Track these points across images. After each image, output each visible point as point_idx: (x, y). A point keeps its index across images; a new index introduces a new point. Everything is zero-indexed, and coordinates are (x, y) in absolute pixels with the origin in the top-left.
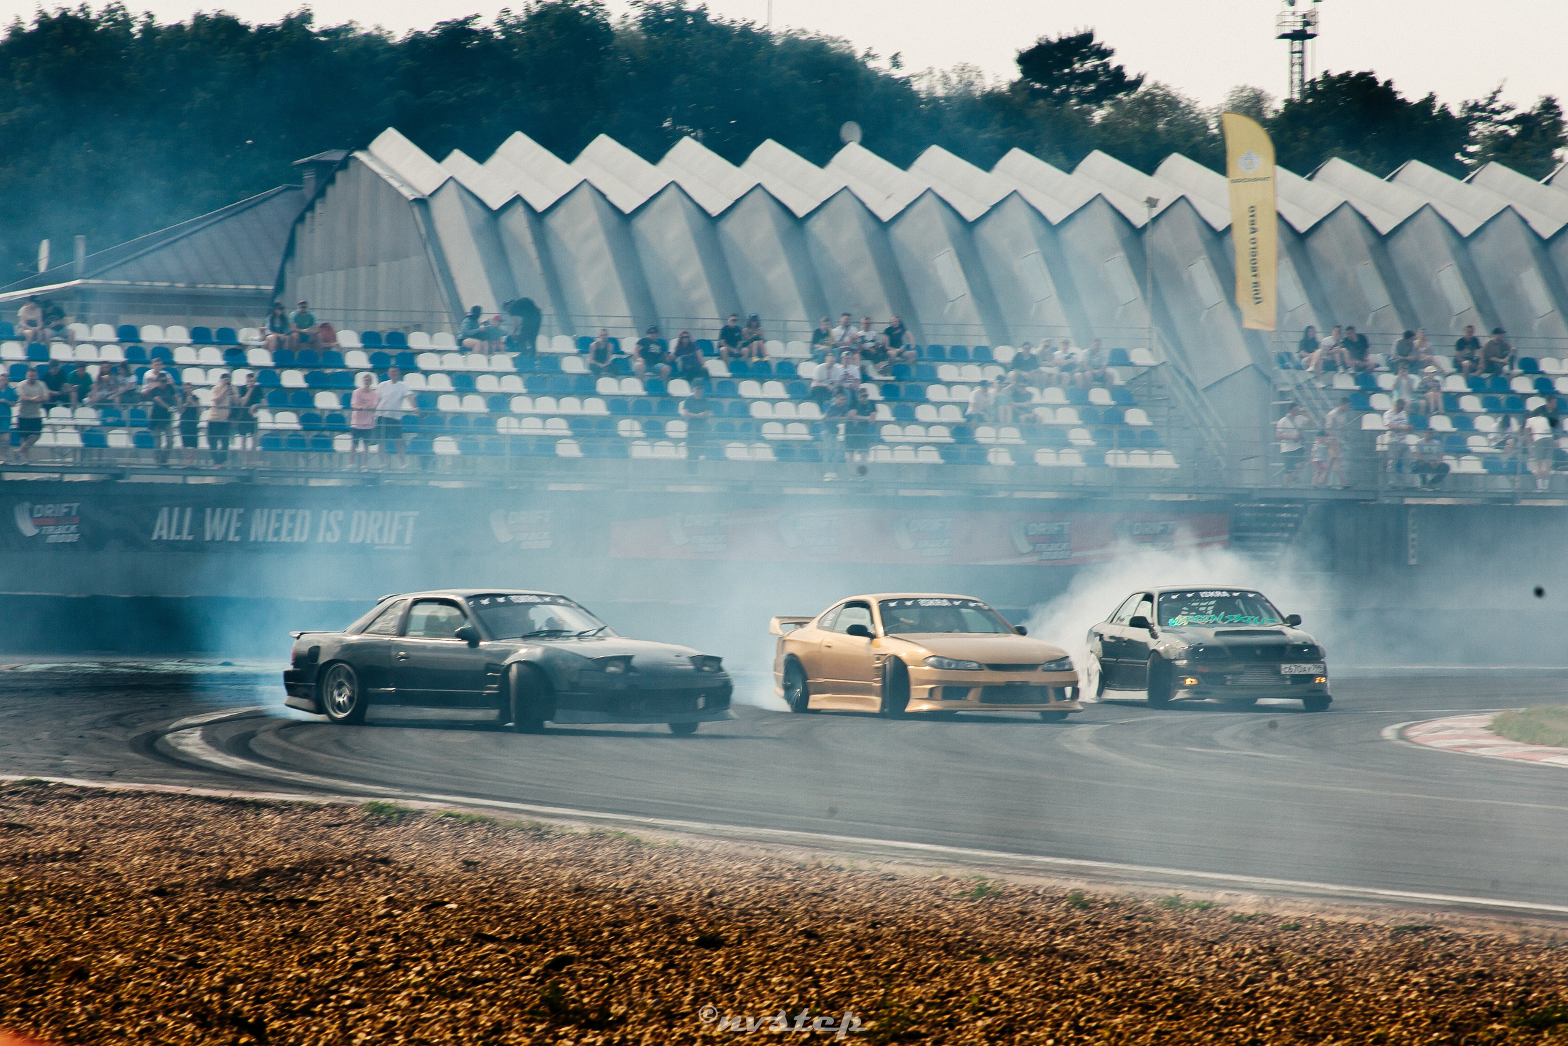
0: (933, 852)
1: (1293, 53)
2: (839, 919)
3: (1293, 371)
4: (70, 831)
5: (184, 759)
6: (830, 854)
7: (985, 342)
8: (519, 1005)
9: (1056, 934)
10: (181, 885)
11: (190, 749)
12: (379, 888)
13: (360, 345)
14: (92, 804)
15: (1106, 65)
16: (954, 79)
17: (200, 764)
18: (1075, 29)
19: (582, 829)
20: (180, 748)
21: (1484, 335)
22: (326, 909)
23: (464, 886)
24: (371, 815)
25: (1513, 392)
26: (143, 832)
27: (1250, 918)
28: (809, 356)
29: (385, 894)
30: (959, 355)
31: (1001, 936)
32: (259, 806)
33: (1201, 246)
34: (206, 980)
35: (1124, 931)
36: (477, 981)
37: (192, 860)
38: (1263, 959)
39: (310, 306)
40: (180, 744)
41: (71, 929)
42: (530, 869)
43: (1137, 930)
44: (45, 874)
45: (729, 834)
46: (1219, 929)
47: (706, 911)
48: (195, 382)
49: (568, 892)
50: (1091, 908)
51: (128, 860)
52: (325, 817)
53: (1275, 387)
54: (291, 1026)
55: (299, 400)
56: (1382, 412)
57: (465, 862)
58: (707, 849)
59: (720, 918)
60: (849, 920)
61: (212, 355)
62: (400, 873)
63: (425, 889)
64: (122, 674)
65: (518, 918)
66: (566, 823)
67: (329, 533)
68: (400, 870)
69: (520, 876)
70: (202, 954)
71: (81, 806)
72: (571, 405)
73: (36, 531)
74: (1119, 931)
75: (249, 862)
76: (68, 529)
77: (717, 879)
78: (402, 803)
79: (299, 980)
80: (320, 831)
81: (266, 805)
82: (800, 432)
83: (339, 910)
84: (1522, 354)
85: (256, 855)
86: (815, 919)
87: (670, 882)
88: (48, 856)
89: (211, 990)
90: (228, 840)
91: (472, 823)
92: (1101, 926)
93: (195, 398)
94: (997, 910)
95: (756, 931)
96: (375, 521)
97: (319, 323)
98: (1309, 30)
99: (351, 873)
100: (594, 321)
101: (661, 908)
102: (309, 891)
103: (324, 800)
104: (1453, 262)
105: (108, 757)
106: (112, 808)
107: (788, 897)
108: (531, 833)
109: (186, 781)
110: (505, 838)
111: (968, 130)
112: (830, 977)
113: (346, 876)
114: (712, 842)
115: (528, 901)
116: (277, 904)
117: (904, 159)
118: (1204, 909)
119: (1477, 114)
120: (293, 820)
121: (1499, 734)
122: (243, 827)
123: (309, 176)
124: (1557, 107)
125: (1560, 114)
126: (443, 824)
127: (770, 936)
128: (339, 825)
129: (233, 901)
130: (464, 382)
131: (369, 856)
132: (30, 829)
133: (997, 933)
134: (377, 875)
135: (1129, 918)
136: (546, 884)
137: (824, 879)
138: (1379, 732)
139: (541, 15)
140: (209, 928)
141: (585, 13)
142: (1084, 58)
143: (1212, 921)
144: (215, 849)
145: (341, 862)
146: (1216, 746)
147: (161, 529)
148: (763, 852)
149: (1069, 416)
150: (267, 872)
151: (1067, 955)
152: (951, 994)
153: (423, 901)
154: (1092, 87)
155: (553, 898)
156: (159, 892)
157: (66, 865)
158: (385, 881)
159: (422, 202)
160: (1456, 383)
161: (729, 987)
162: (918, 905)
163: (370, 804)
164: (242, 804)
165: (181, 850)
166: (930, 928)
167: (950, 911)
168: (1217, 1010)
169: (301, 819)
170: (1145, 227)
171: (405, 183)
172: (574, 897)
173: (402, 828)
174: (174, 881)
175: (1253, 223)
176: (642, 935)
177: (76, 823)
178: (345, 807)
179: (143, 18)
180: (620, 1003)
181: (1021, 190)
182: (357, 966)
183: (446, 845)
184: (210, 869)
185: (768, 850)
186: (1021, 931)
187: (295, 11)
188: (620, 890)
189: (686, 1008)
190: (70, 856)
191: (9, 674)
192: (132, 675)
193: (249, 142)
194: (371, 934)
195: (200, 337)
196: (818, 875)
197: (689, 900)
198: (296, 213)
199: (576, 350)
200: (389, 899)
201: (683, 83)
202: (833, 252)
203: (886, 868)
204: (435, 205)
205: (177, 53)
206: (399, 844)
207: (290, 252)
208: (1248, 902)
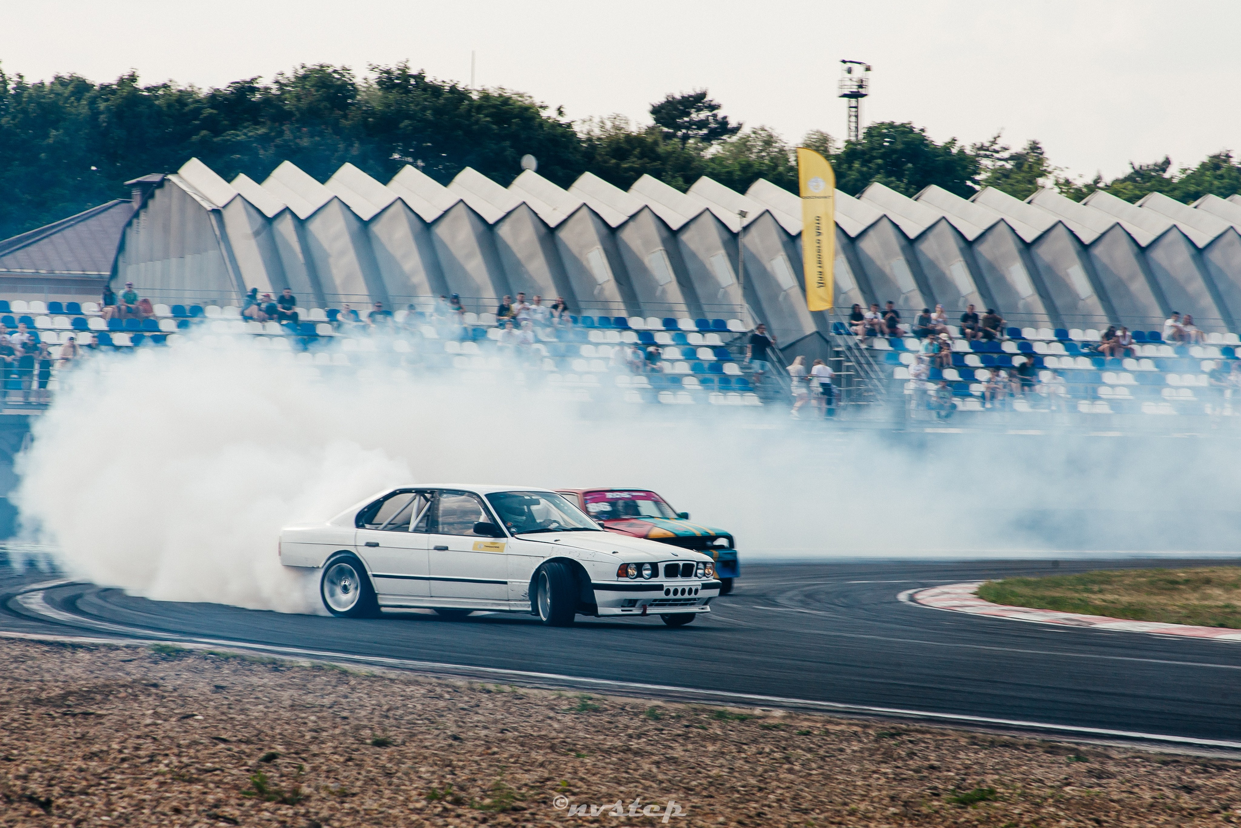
1: (851, 107)
2: (478, 727)
3: (845, 336)
5: (27, 613)
6: (485, 681)
7: (623, 314)
8: (236, 787)
9: (632, 738)
10: (7, 703)
11: (34, 607)
12: (149, 704)
13: (171, 315)
15: (715, 116)
16: (609, 125)
17: (38, 617)
18: (694, 89)
19: (305, 663)
20: (26, 605)
21: (981, 310)
22: (109, 720)
23: (211, 703)
24: (156, 653)
25: (1004, 352)
27: (775, 727)
28: (496, 324)
29: (153, 709)
30: (604, 323)
31: (593, 739)
32: (75, 647)
33: (779, 246)
34: (13, 770)
35: (682, 736)
36: (207, 771)
37: (18, 685)
38: (777, 755)
39: (135, 285)
40: (26, 603)
42: (261, 691)
43: (691, 735)
45: (410, 667)
46: (751, 735)
47: (383, 721)
48: (49, 342)
49: (286, 708)
50: (661, 719)
52: (122, 655)
53: (831, 347)
54: (69, 803)
56: (907, 366)
57: (216, 687)
58: (394, 677)
59: (392, 726)
60: (486, 728)
61: (64, 321)
62: (166, 694)
63: (182, 706)
65: (246, 725)
66: (296, 659)
68: (167, 692)
69: (253, 696)
70: (15, 752)
74: (678, 735)
75: (59, 687)
77: (395, 699)
78: (179, 645)
79: (81, 770)
80: (118, 665)
81: (80, 646)
83: (118, 721)
84: (1011, 325)
85: (65, 681)
86: (461, 727)
87: (360, 700)
89: (18, 777)
90: (48, 671)
91: (228, 659)
92: (665, 732)
93: (49, 354)
94: (592, 721)
95: (415, 735)
97: (140, 299)
98: (862, 91)
99: (131, 694)
100: (343, 299)
101: (351, 719)
102: (99, 707)
103: (122, 643)
104: (961, 259)
107: (444, 711)
108: (270, 666)
109: (25, 629)
110: (250, 670)
111: (613, 161)
112: (463, 768)
113: (127, 696)
114: (398, 672)
115: (255, 714)
116: (74, 715)
117: (566, 182)
118: (743, 720)
119: (982, 152)
120: (99, 657)
121: (981, 598)
122: (61, 662)
123: (136, 193)
124: (1040, 148)
125: (1042, 154)
126: (207, 659)
127: (426, 739)
128: (132, 660)
129: (42, 714)
131: (147, 682)
133: (590, 737)
134: (149, 695)
135: (687, 726)
136: (271, 702)
137: (472, 698)
138: (895, 595)
139: (305, 77)
140: (23, 733)
141: (336, 76)
142: (699, 110)
143: (748, 729)
144: (37, 677)
145: (125, 686)
146: (776, 605)
148: (434, 680)
149: (683, 368)
150: (70, 693)
151: (636, 753)
152: (548, 779)
153: (179, 714)
154: (705, 131)
155: (274, 712)
158: (154, 699)
159: (217, 212)
160: (962, 346)
161: (389, 775)
162: (537, 717)
163: (155, 645)
164: (63, 645)
165: (12, 678)
166: (542, 733)
167: (559, 721)
168: (738, 792)
169: (105, 656)
170: (740, 232)
171: (203, 197)
172: (290, 711)
173: (176, 662)
175: (818, 228)
176: (333, 737)
178: (137, 647)
179: (16, 79)
180: (309, 786)
181: (650, 206)
182: (123, 760)
183: (208, 675)
184: (30, 691)
185: (437, 678)
186: (607, 735)
187: (126, 73)
188: (324, 706)
189: (355, 790)
193: (93, 168)
194: (138, 737)
195: (55, 309)
196: (468, 695)
197: (372, 713)
198: (127, 220)
199: (326, 319)
200: (155, 713)
201: (407, 126)
202: (515, 248)
203: (521, 691)
204: (226, 214)
205: (39, 104)
206: (172, 673)
207: (121, 247)
208: (776, 716)
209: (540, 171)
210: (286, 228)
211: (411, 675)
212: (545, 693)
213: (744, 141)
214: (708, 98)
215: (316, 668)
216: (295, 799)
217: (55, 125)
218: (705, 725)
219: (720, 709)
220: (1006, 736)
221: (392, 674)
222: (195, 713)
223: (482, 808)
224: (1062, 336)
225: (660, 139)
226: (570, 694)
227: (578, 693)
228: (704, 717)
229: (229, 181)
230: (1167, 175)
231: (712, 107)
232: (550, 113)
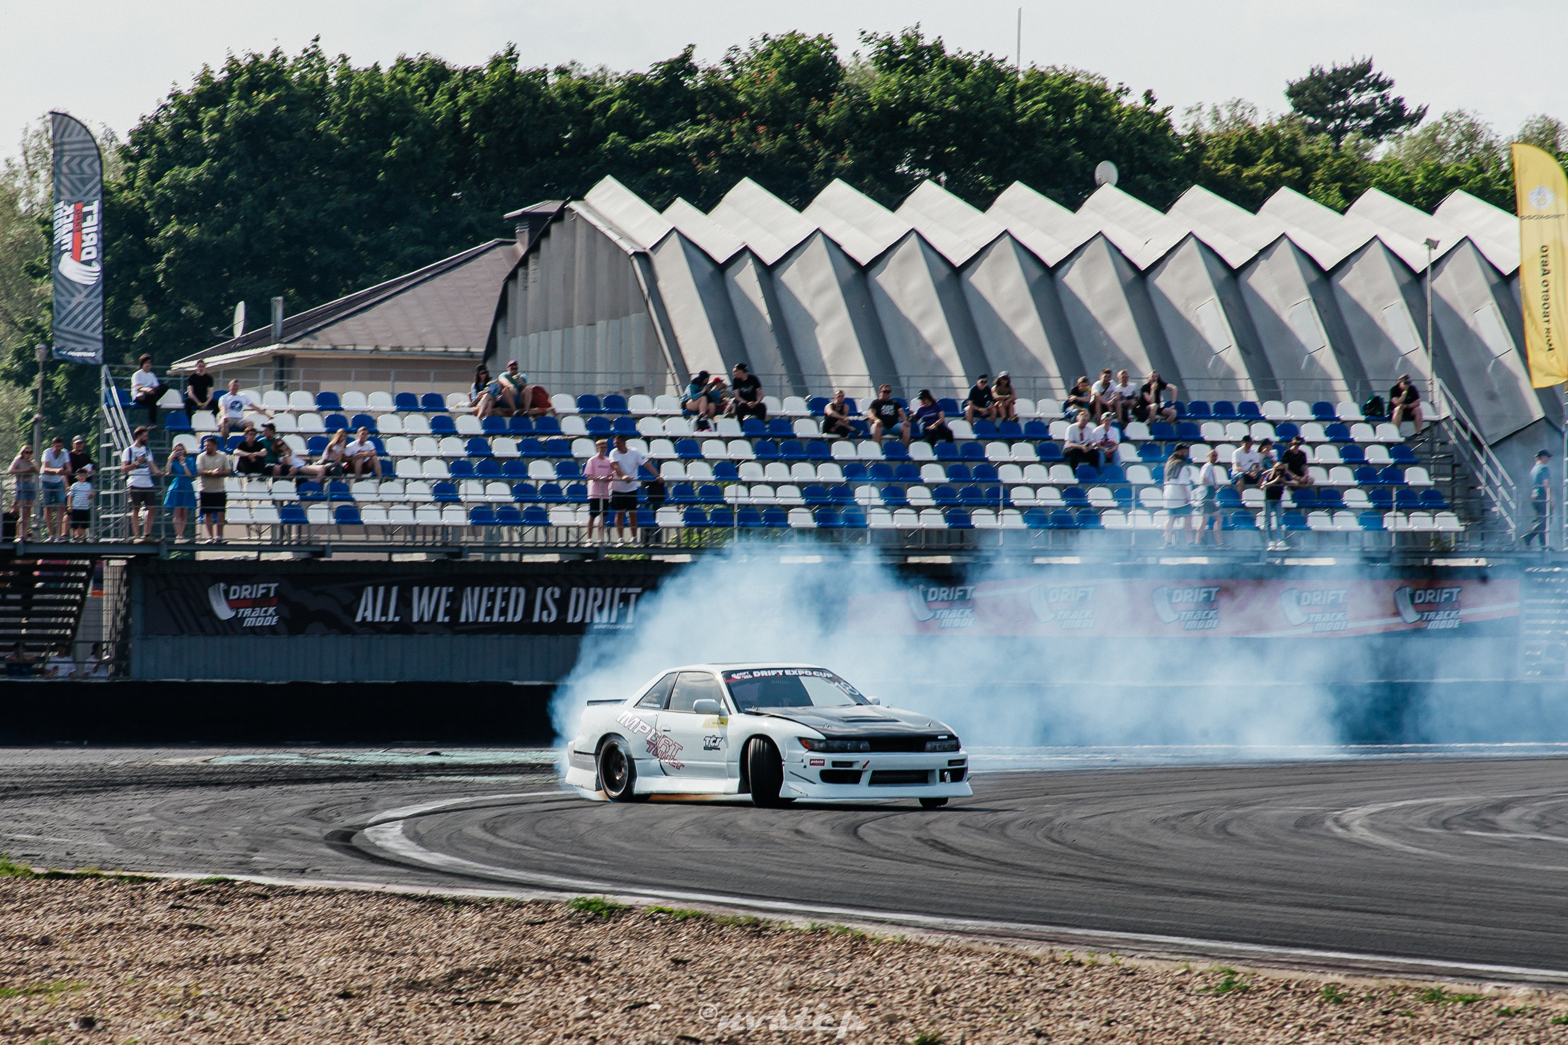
0: (1180, 945)
2: (1071, 1016)
4: (255, 933)
5: (382, 855)
6: (1069, 948)
7: (1252, 397)
9: (1306, 1031)
10: (369, 987)
11: (391, 845)
12: (579, 988)
13: (577, 410)
14: (280, 903)
15: (1384, 98)
16: (1225, 116)
17: (398, 860)
18: (1351, 60)
19: (803, 924)
20: (378, 843)
22: (521, 1011)
23: (670, 985)
24: (578, 911)
26: (333, 932)
27: (1518, 1012)
28: (1061, 416)
29: (585, 994)
30: (1224, 412)
31: (1245, 1032)
32: (458, 903)
33: (1487, 291)
35: (1379, 1027)
37: (382, 961)
39: (523, 367)
40: (378, 839)
41: (249, 1035)
42: (742, 967)
43: (1393, 1026)
44: (225, 977)
45: (961, 928)
46: (1483, 1024)
47: (929, 1010)
48: (399, 452)
49: (782, 991)
50: (1346, 1002)
51: (314, 961)
52: (528, 915)
55: (513, 470)
57: (674, 960)
58: (937, 944)
59: (943, 1017)
60: (1083, 1018)
61: (419, 422)
62: (602, 973)
63: (628, 990)
64: (323, 766)
66: (786, 918)
67: (545, 613)
68: (602, 969)
69: (731, 974)
71: (269, 905)
72: (804, 471)
73: (232, 614)
74: (1373, 1026)
75: (441, 962)
76: (266, 612)
77: (943, 976)
78: (610, 899)
80: (523, 929)
81: (466, 902)
82: (1051, 498)
83: (535, 1012)
85: (451, 955)
86: (1047, 1017)
87: (892, 979)
88: (229, 958)
90: (423, 939)
91: (685, 919)
92: (1354, 1021)
94: (1242, 1006)
96: (595, 598)
97: (532, 387)
99: (551, 973)
100: (834, 382)
101: (880, 1007)
102: (505, 993)
103: (527, 896)
105: (301, 853)
106: (302, 907)
107: (1018, 993)
108: (749, 929)
109: (383, 878)
110: (720, 935)
111: (1231, 167)
113: (545, 976)
114: (942, 937)
115: (738, 1001)
116: (470, 1006)
117: (1163, 201)
118: (1468, 1003)
120: (495, 918)
122: (440, 926)
123: (522, 230)
126: (654, 920)
128: (544, 922)
129: (422, 1003)
130: (688, 449)
131: (570, 955)
132: (212, 930)
133: (1241, 1030)
134: (578, 974)
135: (1386, 1013)
136: (759, 983)
137: (1058, 974)
140: (396, 1032)
142: (1360, 89)
143: (1477, 1015)
144: (409, 949)
145: (540, 961)
146: (1496, 829)
147: (365, 610)
148: (997, 947)
149: (1343, 476)
150: (460, 972)
153: (625, 1001)
154: (1370, 121)
155: (765, 998)
156: (345, 995)
157: (248, 968)
158: (586, 981)
159: (644, 257)
162: (1159, 1001)
163: (578, 900)
164: (441, 901)
165: (372, 951)
166: (1169, 1026)
167: (1192, 1007)
169: (503, 917)
170: (1425, 271)
171: (623, 235)
172: (788, 996)
173: (610, 925)
174: (361, 983)
175: (1545, 264)
177: (261, 923)
178: (550, 903)
179: (340, 63)
181: (1290, 234)
183: (657, 943)
184: (399, 970)
185: (1002, 945)
186: (1268, 1028)
187: (502, 51)
188: (838, 988)
190: (252, 958)
191: (202, 767)
192: (332, 767)
194: (568, 1037)
195: (405, 403)
196: (1051, 970)
197: (911, 998)
198: (510, 269)
199: (809, 413)
200: (589, 1000)
201: (919, 121)
202: (1088, 303)
203: (1128, 963)
204: (658, 259)
205: (374, 100)
206: (606, 942)
207: (502, 310)
208: (1519, 995)
209: (1123, 184)
210: (747, 279)
211: (963, 941)
212: (1165, 966)
213: (1432, 135)
214: (1375, 71)
217: (399, 129)
218: (1411, 1010)
219: (1434, 986)
221: (933, 940)
222: (650, 1000)
225: (1300, 133)
226: (1202, 966)
227: (1216, 965)
228: (1407, 997)
229: (661, 209)
231: (1381, 85)
232: (1133, 100)
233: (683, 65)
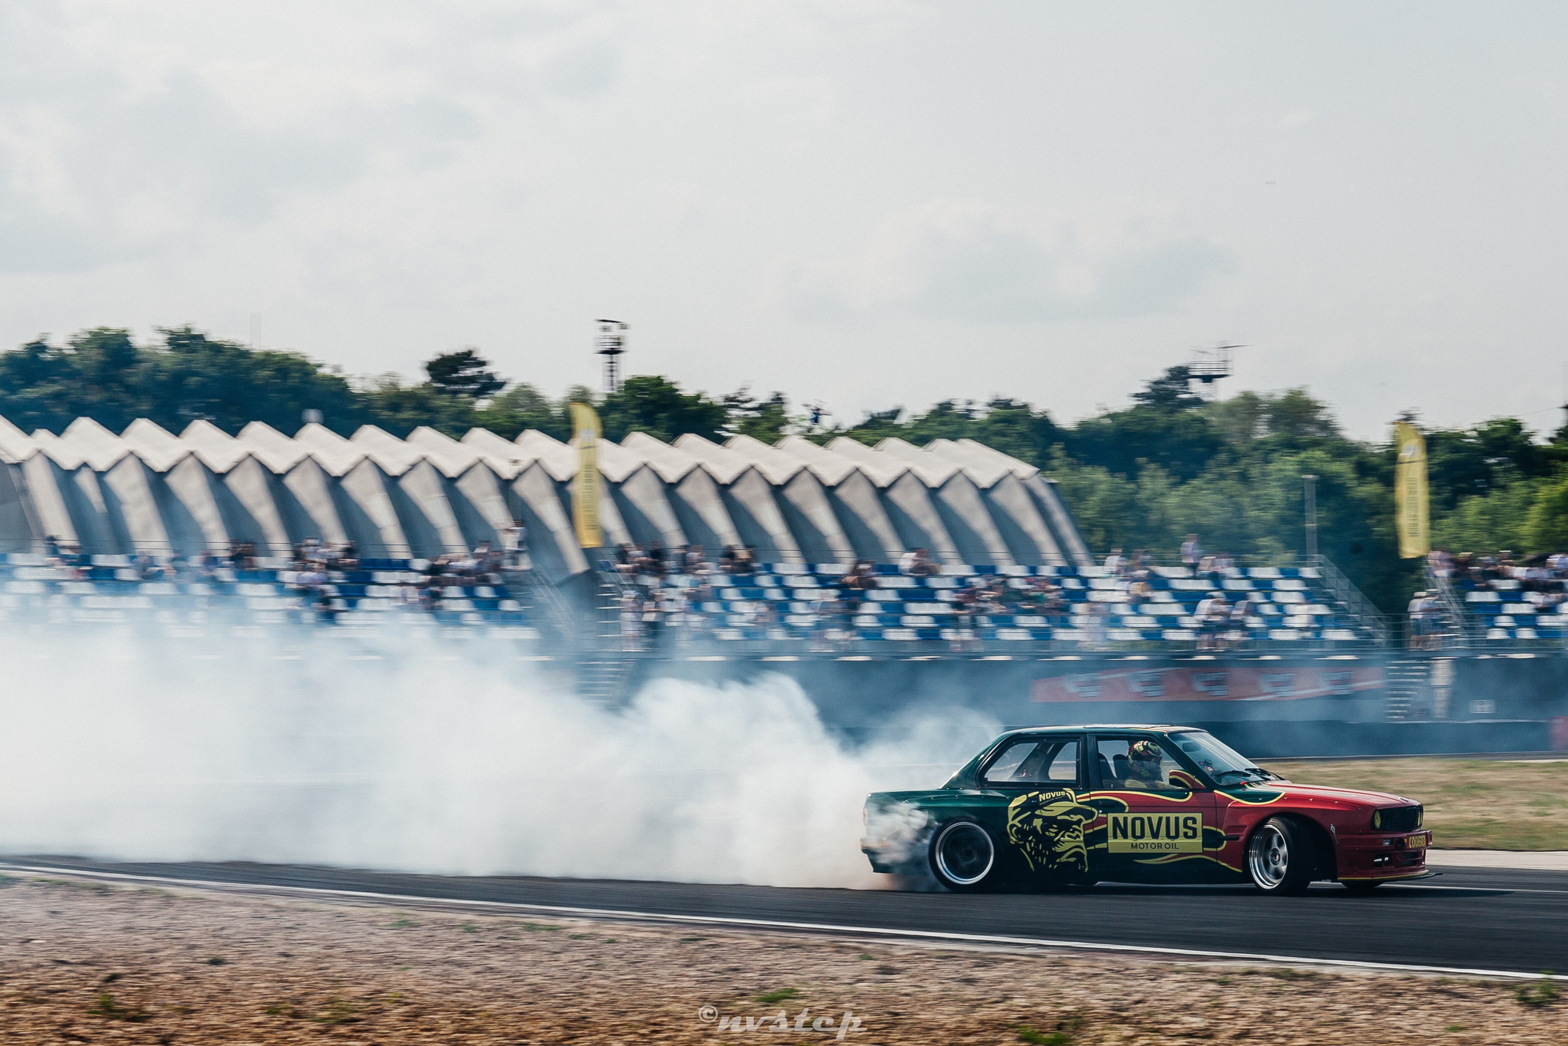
1: (608, 363)
7: (406, 557)
8: (84, 1007)
15: (482, 371)
25: (760, 586)
27: (584, 936)
28: (288, 567)
30: (388, 565)
33: (549, 492)
36: (53, 992)
43: (506, 946)
50: (477, 932)
58: (217, 899)
98: (619, 348)
104: (718, 502)
111: (390, 414)
117: (347, 433)
119: (730, 403)
124: (782, 399)
135: (501, 938)
142: (470, 366)
149: (464, 605)
154: (475, 386)
159: (18, 465)
170: (512, 480)
171: (6, 453)
176: (169, 957)
180: (154, 1004)
181: (428, 457)
183: (38, 900)
185: (259, 899)
189: (196, 1007)
196: (293, 915)
202: (303, 497)
208: (582, 926)
209: (324, 422)
211: (232, 897)
212: (360, 910)
213: (511, 395)
214: (475, 355)
215: (143, 892)
216: (140, 1017)
218: (518, 936)
220: (796, 938)
221: (214, 896)
222: (33, 938)
223: (323, 1020)
224: (812, 570)
226: (387, 910)
227: (394, 910)
228: (515, 929)
229: (30, 435)
230: (896, 422)
232: (326, 371)
233: (38, 347)
